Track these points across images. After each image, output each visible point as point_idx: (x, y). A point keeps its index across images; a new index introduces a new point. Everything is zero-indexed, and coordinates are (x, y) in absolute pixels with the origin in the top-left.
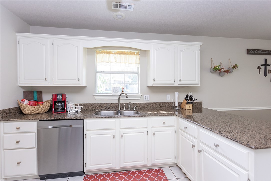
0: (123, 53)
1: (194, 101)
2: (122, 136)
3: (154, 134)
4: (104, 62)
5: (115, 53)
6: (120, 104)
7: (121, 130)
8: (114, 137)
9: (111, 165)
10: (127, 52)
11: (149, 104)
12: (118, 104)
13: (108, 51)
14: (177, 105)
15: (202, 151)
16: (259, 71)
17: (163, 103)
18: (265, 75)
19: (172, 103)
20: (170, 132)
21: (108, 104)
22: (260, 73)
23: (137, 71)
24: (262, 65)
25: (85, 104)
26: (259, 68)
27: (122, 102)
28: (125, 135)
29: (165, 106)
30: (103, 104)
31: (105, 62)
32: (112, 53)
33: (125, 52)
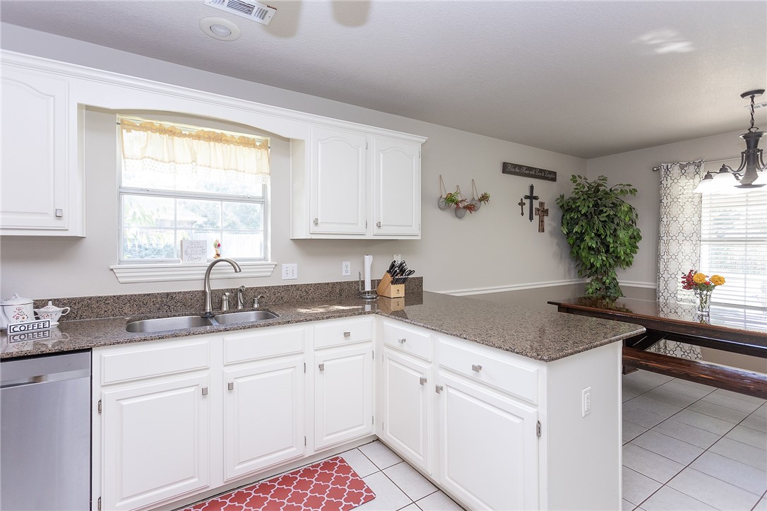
0: (219, 139)
1: (410, 276)
2: (230, 387)
3: (321, 367)
4: (153, 159)
5: (190, 136)
6: (212, 292)
7: (228, 370)
8: (204, 392)
9: (197, 480)
10: (232, 136)
11: (297, 287)
12: (204, 292)
13: (167, 124)
14: (368, 288)
15: (445, 388)
16: (522, 208)
17: (334, 284)
18: (531, 218)
19: (357, 282)
20: (361, 357)
21: (168, 294)
22: (522, 214)
23: (260, 194)
24: (526, 197)
25: (73, 299)
26: (522, 204)
27: (215, 285)
28: (239, 381)
29: (338, 291)
30: (149, 295)
31: (157, 160)
32: (181, 135)
33: (225, 135)
